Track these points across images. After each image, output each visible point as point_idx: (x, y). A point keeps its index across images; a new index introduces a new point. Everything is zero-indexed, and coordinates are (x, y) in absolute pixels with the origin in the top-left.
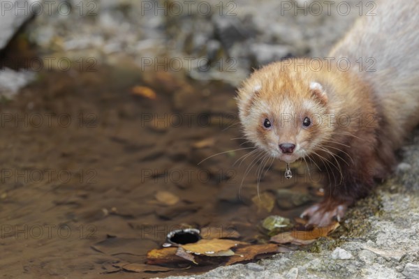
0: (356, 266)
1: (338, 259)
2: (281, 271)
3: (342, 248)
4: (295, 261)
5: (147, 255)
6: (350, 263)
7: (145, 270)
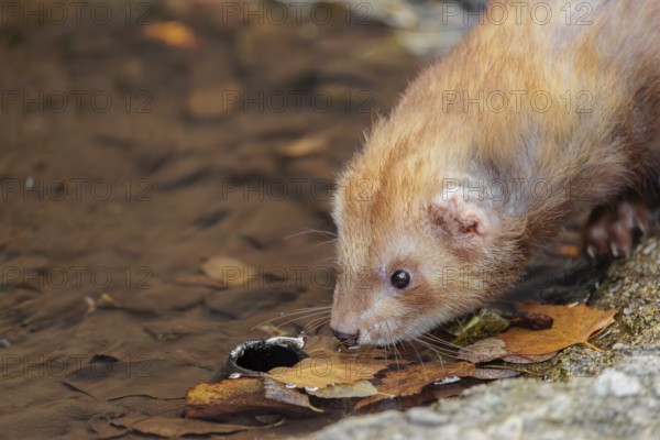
0: (651, 410)
1: (610, 395)
2: (483, 426)
3: (618, 369)
4: (514, 403)
5: (185, 398)
6: (637, 404)
7: (185, 431)
